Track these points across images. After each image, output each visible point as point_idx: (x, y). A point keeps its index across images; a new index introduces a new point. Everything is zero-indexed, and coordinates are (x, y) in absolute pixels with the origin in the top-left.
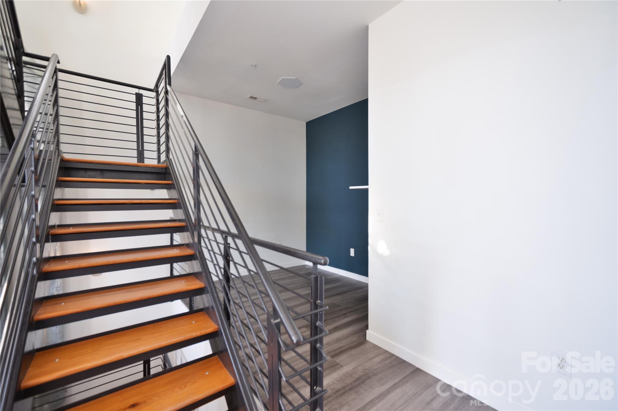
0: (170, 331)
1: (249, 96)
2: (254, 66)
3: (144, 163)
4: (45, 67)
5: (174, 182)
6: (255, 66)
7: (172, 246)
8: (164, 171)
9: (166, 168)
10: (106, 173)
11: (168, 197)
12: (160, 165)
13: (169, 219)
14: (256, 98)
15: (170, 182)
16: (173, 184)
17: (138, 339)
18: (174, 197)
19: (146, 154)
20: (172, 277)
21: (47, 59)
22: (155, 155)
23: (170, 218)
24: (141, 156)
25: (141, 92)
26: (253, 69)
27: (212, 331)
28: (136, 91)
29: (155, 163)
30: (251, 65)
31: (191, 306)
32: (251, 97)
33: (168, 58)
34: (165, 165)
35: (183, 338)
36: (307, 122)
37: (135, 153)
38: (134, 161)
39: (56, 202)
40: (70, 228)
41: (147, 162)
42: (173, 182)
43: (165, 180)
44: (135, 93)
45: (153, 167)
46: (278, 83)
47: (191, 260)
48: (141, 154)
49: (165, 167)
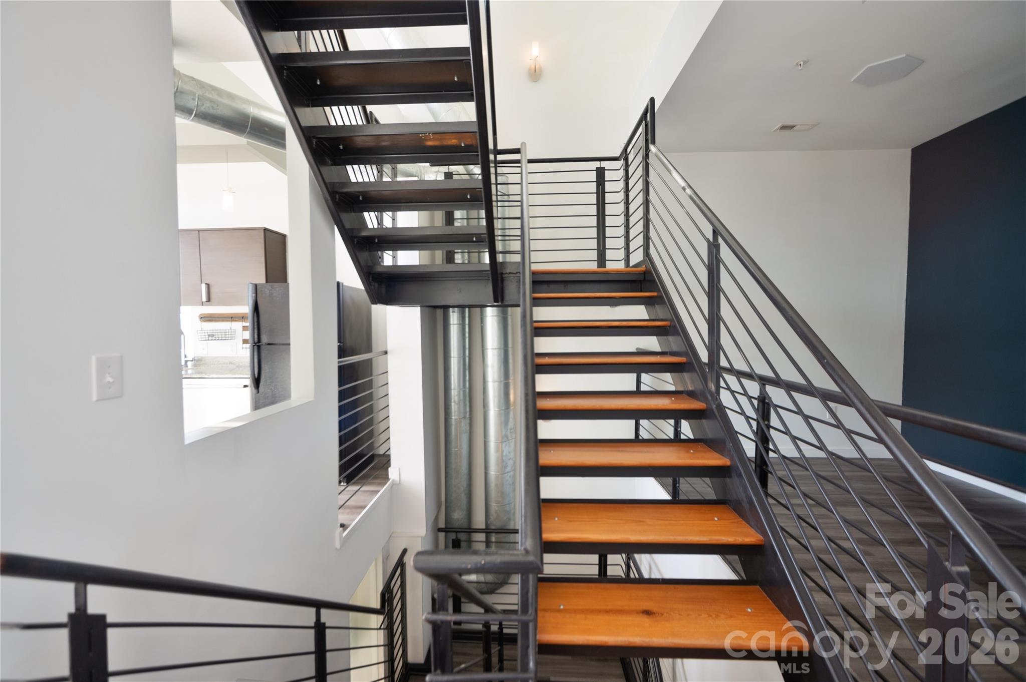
0: (683, 522)
1: (780, 125)
2: (802, 63)
3: (605, 267)
4: (518, 162)
5: (662, 293)
6: (805, 62)
7: (638, 393)
8: (642, 278)
9: (647, 273)
10: (571, 286)
11: (647, 318)
12: (629, 269)
13: (634, 350)
14: (791, 127)
15: (655, 294)
16: (661, 297)
17: (640, 521)
18: (661, 317)
19: (609, 255)
20: (637, 440)
21: (517, 151)
22: (621, 254)
23: (637, 349)
24: (602, 259)
25: (604, 164)
26: (801, 70)
27: (753, 543)
28: (596, 164)
29: (621, 266)
30: (797, 64)
31: (675, 492)
32: (784, 128)
33: (652, 100)
34: (643, 268)
35: (708, 539)
36: (913, 147)
37: (594, 255)
38: (593, 266)
39: (536, 325)
40: (545, 358)
41: (610, 266)
42: (659, 294)
43: (641, 291)
44: (595, 169)
45: (618, 273)
46: (854, 80)
47: (701, 419)
48: (601, 255)
49: (642, 271)
